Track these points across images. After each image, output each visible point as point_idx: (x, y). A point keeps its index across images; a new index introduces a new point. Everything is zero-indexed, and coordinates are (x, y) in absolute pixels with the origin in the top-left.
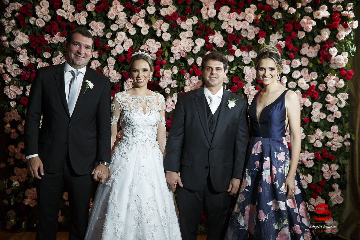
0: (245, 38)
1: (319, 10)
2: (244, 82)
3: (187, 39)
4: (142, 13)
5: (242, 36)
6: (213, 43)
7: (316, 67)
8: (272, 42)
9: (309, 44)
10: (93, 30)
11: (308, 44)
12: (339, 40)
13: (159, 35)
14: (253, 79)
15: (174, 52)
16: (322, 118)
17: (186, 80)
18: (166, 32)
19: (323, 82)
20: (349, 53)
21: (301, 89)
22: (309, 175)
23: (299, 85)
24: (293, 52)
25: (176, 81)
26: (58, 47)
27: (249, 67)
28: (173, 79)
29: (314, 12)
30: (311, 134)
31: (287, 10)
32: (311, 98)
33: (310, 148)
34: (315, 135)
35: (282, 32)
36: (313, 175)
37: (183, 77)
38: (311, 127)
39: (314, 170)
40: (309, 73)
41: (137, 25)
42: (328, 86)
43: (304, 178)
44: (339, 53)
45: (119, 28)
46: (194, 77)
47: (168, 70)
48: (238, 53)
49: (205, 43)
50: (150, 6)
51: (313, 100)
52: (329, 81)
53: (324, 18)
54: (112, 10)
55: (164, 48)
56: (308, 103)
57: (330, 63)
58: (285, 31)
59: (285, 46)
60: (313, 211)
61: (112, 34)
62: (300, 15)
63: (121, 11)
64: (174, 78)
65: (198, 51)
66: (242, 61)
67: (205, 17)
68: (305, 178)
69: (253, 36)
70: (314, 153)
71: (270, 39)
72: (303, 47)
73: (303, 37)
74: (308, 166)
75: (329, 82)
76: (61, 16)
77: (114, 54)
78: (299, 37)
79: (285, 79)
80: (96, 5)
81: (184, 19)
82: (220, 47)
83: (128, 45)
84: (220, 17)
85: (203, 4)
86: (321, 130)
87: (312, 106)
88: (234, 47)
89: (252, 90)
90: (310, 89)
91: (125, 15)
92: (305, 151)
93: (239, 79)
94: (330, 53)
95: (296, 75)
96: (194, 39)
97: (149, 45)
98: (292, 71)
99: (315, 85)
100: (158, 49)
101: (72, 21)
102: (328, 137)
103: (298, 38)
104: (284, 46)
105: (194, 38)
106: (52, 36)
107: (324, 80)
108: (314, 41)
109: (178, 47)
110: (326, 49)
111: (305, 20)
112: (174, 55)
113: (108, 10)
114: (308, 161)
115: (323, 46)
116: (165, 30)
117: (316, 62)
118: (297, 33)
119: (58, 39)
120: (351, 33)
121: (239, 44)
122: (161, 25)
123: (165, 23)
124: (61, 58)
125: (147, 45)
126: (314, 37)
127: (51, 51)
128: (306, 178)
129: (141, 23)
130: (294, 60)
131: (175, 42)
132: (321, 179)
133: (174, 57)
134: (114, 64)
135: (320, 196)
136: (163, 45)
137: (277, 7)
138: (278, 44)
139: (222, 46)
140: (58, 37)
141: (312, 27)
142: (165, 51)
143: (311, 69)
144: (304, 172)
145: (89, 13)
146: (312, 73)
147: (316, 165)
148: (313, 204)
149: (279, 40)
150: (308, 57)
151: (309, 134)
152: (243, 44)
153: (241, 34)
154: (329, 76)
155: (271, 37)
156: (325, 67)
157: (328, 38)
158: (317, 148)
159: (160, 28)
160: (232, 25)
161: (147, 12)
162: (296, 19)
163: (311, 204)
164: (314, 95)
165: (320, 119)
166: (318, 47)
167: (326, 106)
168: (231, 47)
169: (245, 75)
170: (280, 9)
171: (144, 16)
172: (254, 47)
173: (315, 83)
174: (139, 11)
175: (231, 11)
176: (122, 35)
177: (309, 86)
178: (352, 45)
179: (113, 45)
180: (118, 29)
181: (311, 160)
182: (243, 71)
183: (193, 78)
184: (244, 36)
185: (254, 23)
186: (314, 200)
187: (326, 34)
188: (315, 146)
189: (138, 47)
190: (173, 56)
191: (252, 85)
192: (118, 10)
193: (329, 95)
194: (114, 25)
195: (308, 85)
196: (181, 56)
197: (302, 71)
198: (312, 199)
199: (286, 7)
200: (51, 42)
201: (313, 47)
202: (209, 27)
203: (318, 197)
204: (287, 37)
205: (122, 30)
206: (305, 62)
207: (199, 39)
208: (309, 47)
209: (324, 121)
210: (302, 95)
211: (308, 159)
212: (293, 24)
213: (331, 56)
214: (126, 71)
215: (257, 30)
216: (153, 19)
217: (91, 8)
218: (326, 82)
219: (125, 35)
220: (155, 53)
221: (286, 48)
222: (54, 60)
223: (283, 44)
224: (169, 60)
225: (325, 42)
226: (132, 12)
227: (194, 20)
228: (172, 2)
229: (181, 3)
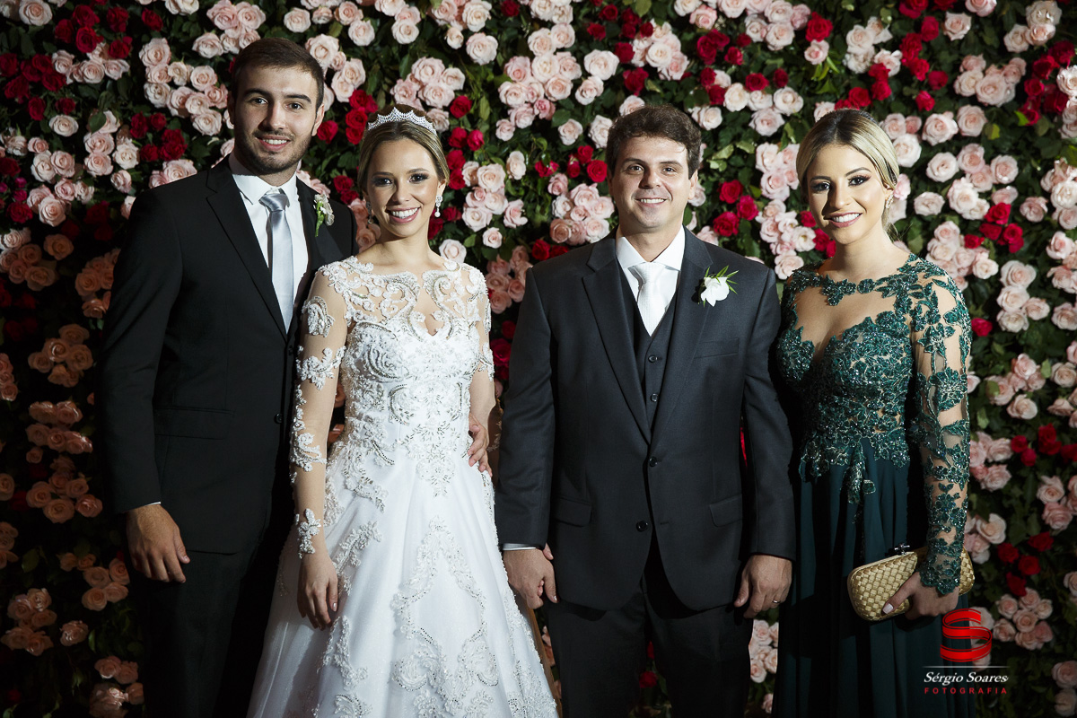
0: (758, 43)
2: (758, 200)
3: (555, 54)
5: (748, 39)
6: (647, 66)
7: (1013, 138)
8: (855, 55)
9: (985, 58)
10: (223, 31)
11: (981, 57)
13: (454, 41)
14: (791, 189)
15: (511, 101)
16: (1035, 316)
17: (554, 197)
18: (482, 31)
19: (1039, 192)
21: (960, 216)
22: (994, 518)
23: (953, 205)
24: (929, 87)
25: (520, 201)
26: (103, 94)
27: (773, 148)
28: (509, 197)
30: (997, 375)
32: (996, 246)
33: (994, 421)
34: (1014, 377)
35: (890, 18)
36: (1006, 514)
37: (546, 190)
38: (998, 348)
39: (1009, 498)
40: (988, 160)
41: (378, 9)
42: (1055, 204)
43: (975, 526)
45: (316, 21)
46: (583, 186)
47: (491, 166)
48: (736, 97)
49: (620, 66)
51: (1002, 256)
52: (1060, 186)
55: (475, 90)
56: (986, 266)
57: (1061, 124)
58: (900, 13)
59: (902, 66)
60: (1009, 639)
64: (512, 193)
65: (595, 94)
66: (751, 124)
68: (979, 529)
69: (785, 36)
70: (1008, 441)
71: (846, 46)
72: (965, 70)
73: (965, 32)
74: (989, 485)
75: (1057, 190)
78: (950, 34)
82: (672, 80)
83: (349, 80)
86: (1031, 357)
87: (999, 275)
88: (722, 78)
89: (789, 228)
90: (993, 217)
92: (979, 433)
93: (743, 189)
94: (1062, 87)
95: (942, 167)
96: (579, 54)
97: (424, 80)
98: (925, 155)
99: (1008, 201)
100: (455, 91)
101: (147, 3)
102: (1058, 381)
103: (947, 38)
104: (898, 69)
105: (580, 51)
106: (80, 57)
107: (1042, 182)
108: (1003, 47)
109: (523, 85)
110: (1046, 73)
112: (513, 114)
114: (990, 469)
115: (1036, 63)
116: (476, 24)
117: (1012, 120)
118: (944, 19)
119: (99, 66)
121: (739, 66)
122: (462, 8)
124: (114, 135)
125: (416, 81)
126: (1002, 33)
127: (78, 110)
128: (984, 526)
130: (934, 116)
131: (515, 65)
132: (1034, 530)
133: (512, 118)
135: (1032, 586)
136: (472, 78)
138: (876, 61)
139: (678, 76)
140: (101, 60)
142: (478, 100)
143: (994, 147)
144: (974, 507)
146: (1000, 159)
147: (1017, 479)
148: (1009, 617)
149: (878, 47)
150: (982, 105)
151: (991, 375)
152: (752, 65)
153: (745, 28)
154: (1058, 170)
155: (850, 36)
156: (1045, 135)
157: (1052, 35)
158: (1020, 421)
159: (459, 19)
163: (1002, 617)
164: (1006, 236)
165: (1030, 319)
166: (1019, 67)
167: (1049, 275)
168: (712, 77)
169: (760, 174)
172: (792, 73)
173: (1008, 196)
176: (325, 49)
177: (987, 207)
180: (311, 28)
181: (998, 463)
182: (754, 162)
183: (582, 192)
184: (756, 37)
186: (1013, 600)
187: (1044, 20)
188: (1014, 414)
189: (385, 87)
190: (507, 117)
191: (788, 210)
193: (1061, 236)
194: (296, 11)
195: (984, 202)
196: (537, 116)
197: (963, 152)
198: (1006, 598)
200: (77, 78)
201: (1001, 67)
202: (630, 10)
203: (1028, 590)
204: (905, 33)
205: (325, 29)
206: (972, 121)
207: (596, 52)
208: (987, 67)
209: (1042, 326)
210: (966, 240)
211: (991, 460)
213: (1066, 97)
214: (344, 174)
215: (800, 13)
218: (1047, 189)
219: (336, 46)
220: (445, 109)
221: (905, 75)
222: (90, 140)
223: (893, 61)
224: (493, 129)
225: (1042, 48)
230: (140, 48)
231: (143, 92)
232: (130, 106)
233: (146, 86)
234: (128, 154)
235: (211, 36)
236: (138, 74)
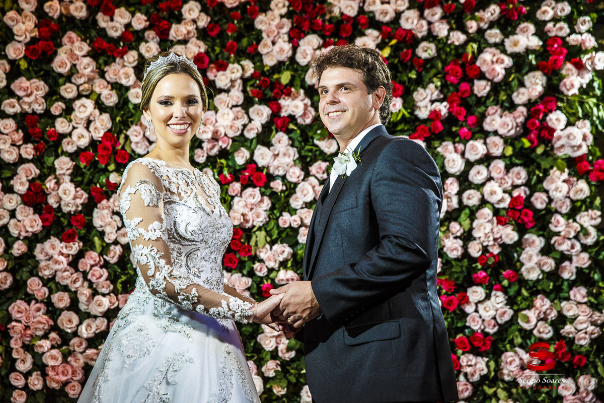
1: (517, 34)
4: (131, 57)
6: (290, 115)
8: (420, 108)
9: (501, 107)
10: (21, 98)
11: (498, 107)
12: (567, 96)
15: (203, 137)
16: (547, 269)
17: (233, 197)
19: (541, 190)
20: (593, 124)
21: (492, 205)
23: (486, 197)
24: (467, 125)
29: (505, 40)
30: (525, 310)
31: (446, 39)
32: (517, 223)
33: (525, 340)
34: (535, 310)
35: (439, 84)
38: (525, 293)
39: (539, 393)
40: (507, 170)
41: (120, 83)
42: (552, 197)
44: (569, 124)
45: (81, 91)
46: (250, 189)
49: (272, 115)
50: (148, 42)
51: (522, 230)
52: (554, 186)
53: (528, 51)
54: (62, 54)
56: (509, 235)
57: (552, 147)
58: (445, 80)
59: (449, 112)
61: (64, 106)
62: (475, 46)
63: (84, 56)
65: (256, 132)
67: (268, 61)
71: (413, 101)
72: (489, 115)
73: (487, 91)
75: (553, 188)
77: (71, 149)
78: (478, 94)
79: (452, 185)
80: (27, 45)
81: (222, 67)
82: (305, 124)
83: (100, 127)
84: (301, 59)
85: (264, 35)
86: (547, 297)
87: (520, 241)
90: (513, 205)
91: (94, 63)
92: (515, 348)
94: (551, 125)
95: (478, 175)
98: (467, 167)
99: (523, 195)
102: (565, 313)
103: (476, 95)
104: (447, 114)
105: (247, 106)
107: (544, 184)
108: (512, 101)
109: (211, 127)
110: (539, 115)
111: (487, 55)
112: (205, 145)
113: (55, 54)
114: (524, 372)
115: (533, 109)
117: (520, 144)
118: (473, 85)
120: (592, 81)
126: (511, 92)
129: (127, 78)
130: (471, 142)
131: (206, 116)
133: (205, 149)
134: (70, 170)
137: (425, 33)
138: (433, 109)
139: (308, 122)
141: (506, 69)
143: (511, 162)
145: (12, 63)
146: (515, 169)
149: (432, 102)
150: (501, 136)
151: (521, 309)
155: (415, 95)
156: (542, 154)
157: (541, 93)
158: (542, 340)
161: (141, 56)
162: (467, 55)
164: (522, 217)
165: (542, 271)
166: (522, 112)
167: (552, 242)
170: (431, 36)
171: (136, 63)
173: (521, 192)
174: (122, 54)
175: (324, 45)
176: (85, 108)
177: (509, 200)
178: (597, 106)
179: (68, 129)
180: (77, 95)
183: (249, 193)
187: (535, 84)
188: (538, 335)
189: (124, 130)
190: (202, 148)
192: (77, 52)
193: (559, 217)
194: (68, 85)
195: (507, 196)
196: (221, 148)
197: (492, 165)
199: (442, 30)
201: (511, 113)
202: (278, 80)
204: (450, 93)
205: (86, 96)
206: (497, 147)
207: (256, 106)
208: (503, 113)
209: (552, 275)
210: (497, 220)
211: (525, 367)
212: (463, 66)
213: (553, 130)
214: (98, 186)
217: (15, 53)
218: (547, 188)
219: (93, 106)
221: (452, 117)
224: (193, 155)
225: (535, 100)
226: (109, 57)
227: (246, 67)
228: (195, 32)
229: (214, 33)
235: (13, 101)
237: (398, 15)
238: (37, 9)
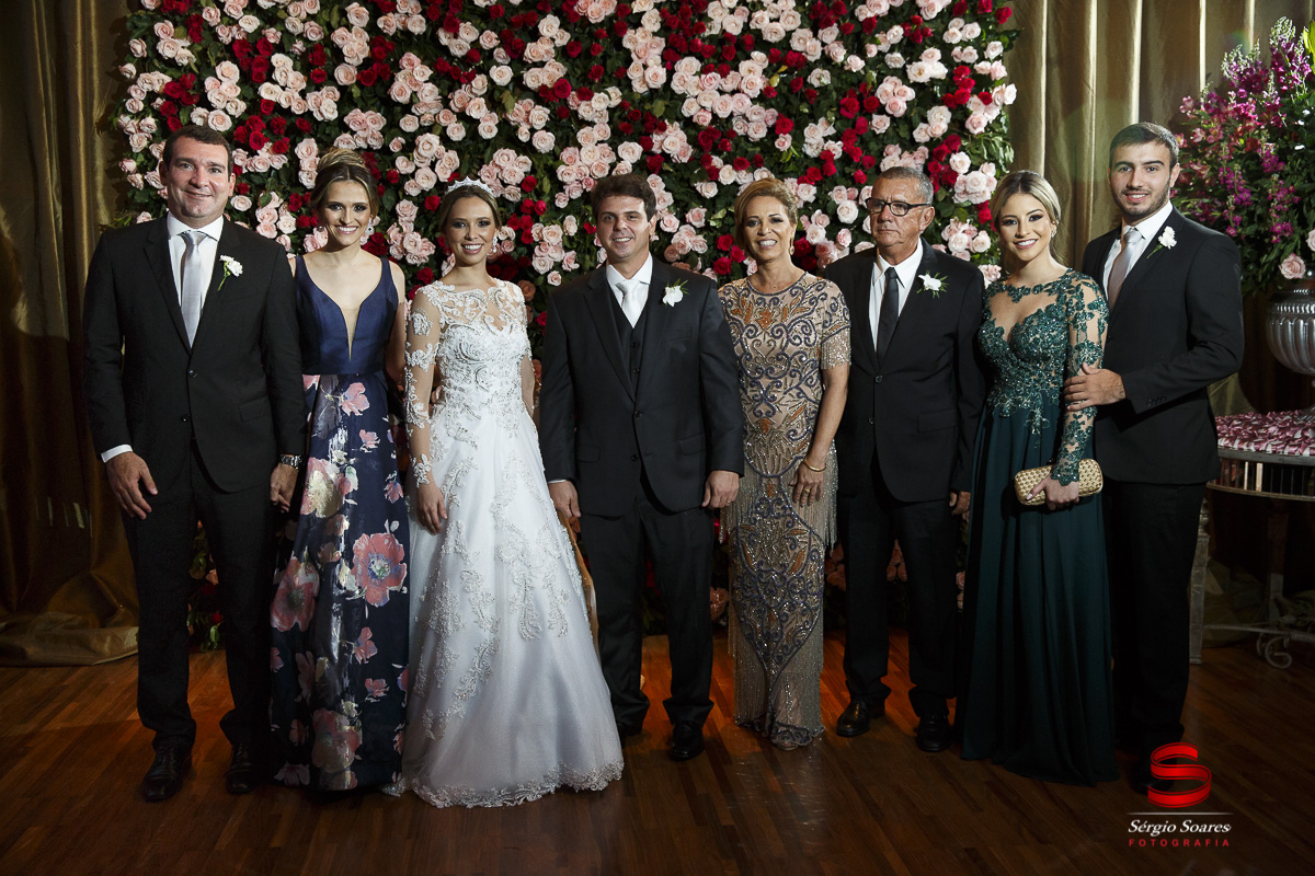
0: (742, 136)
1: (921, 61)
3: (596, 145)
4: (480, 82)
5: (735, 133)
6: (663, 153)
8: (810, 145)
9: (900, 146)
10: (355, 132)
11: (897, 146)
12: (972, 134)
13: (523, 137)
15: (566, 179)
18: (543, 129)
19: (940, 241)
20: (998, 167)
24: (862, 167)
25: (573, 252)
26: (270, 179)
28: (566, 249)
29: (908, 66)
31: (843, 64)
35: (834, 118)
37: (592, 243)
41: (468, 114)
44: (973, 168)
45: (422, 124)
47: (552, 226)
48: (727, 174)
49: (643, 153)
50: (498, 65)
52: (954, 236)
53: (933, 81)
54: (400, 80)
55: (539, 171)
57: (954, 193)
58: (841, 115)
59: (843, 152)
61: (403, 141)
62: (875, 75)
63: (426, 82)
64: (568, 246)
67: (639, 88)
69: (761, 131)
71: (804, 138)
72: (887, 154)
73: (886, 128)
75: (952, 239)
76: (271, 101)
77: (414, 192)
78: (876, 130)
79: (846, 237)
80: (359, 68)
81: (586, 96)
82: (681, 163)
83: (447, 166)
84: (676, 87)
85: (633, 56)
88: (717, 161)
91: (437, 90)
94: (953, 168)
96: (614, 143)
97: (502, 165)
100: (525, 173)
101: (301, 112)
103: (874, 132)
104: (841, 155)
106: (252, 153)
107: (942, 234)
108: (912, 139)
109: (574, 168)
110: (942, 157)
111: (887, 86)
112: (567, 188)
113: (392, 80)
115: (935, 150)
116: (539, 124)
118: (871, 120)
119: (266, 160)
120: (1000, 116)
121: (729, 153)
122: (528, 113)
123: (537, 107)
124: (277, 209)
125: (497, 166)
126: (912, 129)
127: (251, 192)
129: (478, 109)
131: (566, 154)
133: (567, 191)
134: (414, 217)
136: (536, 163)
137: (818, 56)
138: (825, 149)
139: (685, 160)
140: (268, 155)
141: (907, 102)
142: (542, 179)
145: (343, 89)
149: (826, 139)
152: (738, 151)
153: (732, 126)
154: (952, 225)
155: (806, 131)
156: (943, 201)
157: (946, 131)
159: (527, 120)
160: (707, 104)
161: (491, 81)
162: (866, 85)
166: (924, 153)
168: (710, 161)
170: (826, 61)
171: (485, 90)
172: (766, 158)
174: (470, 78)
175: (704, 70)
176: (429, 144)
178: (1004, 145)
179: (410, 170)
180: (419, 128)
184: (740, 132)
185: (763, 99)
187: (939, 120)
189: (474, 171)
190: (563, 191)
192: (418, 78)
194: (408, 117)
196: (585, 190)
199: (839, 54)
200: (250, 169)
201: (911, 153)
202: (650, 112)
204: (845, 129)
205: (430, 129)
207: (626, 143)
208: (902, 152)
212: (860, 98)
213: (956, 174)
215: (771, 115)
216: (507, 98)
217: (346, 78)
218: (946, 238)
219: (438, 142)
220: (518, 185)
221: (847, 158)
222: (259, 214)
223: (837, 148)
224: (553, 199)
225: (938, 139)
226: (453, 82)
227: (613, 96)
228: (553, 51)
229: (575, 54)
230: (296, 146)
231: (297, 177)
232: (288, 188)
233: (300, 173)
234: (288, 223)
235: (347, 135)
236: (295, 164)
237: (789, 34)
238: (369, 24)
